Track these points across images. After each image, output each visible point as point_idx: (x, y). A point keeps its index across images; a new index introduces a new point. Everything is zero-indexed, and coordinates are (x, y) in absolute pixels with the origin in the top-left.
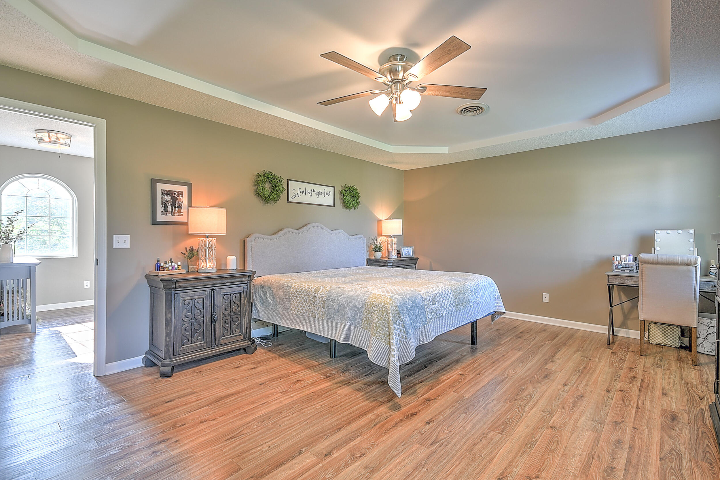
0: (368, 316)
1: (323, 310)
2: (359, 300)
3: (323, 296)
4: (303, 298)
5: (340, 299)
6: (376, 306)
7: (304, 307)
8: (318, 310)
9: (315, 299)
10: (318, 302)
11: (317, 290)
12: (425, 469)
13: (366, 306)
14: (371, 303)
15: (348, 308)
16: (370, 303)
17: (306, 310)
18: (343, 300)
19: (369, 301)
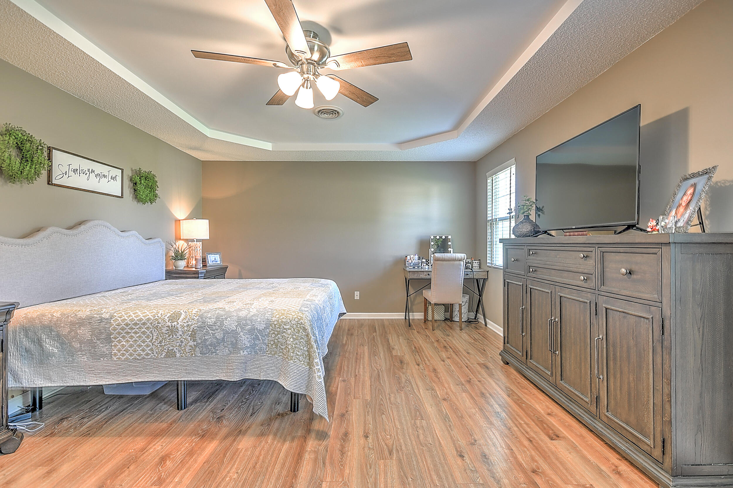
0: (276, 338)
1: (192, 343)
2: (259, 320)
3: (190, 323)
4: (144, 333)
5: (226, 323)
6: (288, 324)
7: (148, 346)
8: (180, 346)
9: (172, 330)
10: (181, 333)
11: (175, 317)
12: (410, 479)
13: (272, 326)
14: (280, 321)
15: (242, 333)
16: (278, 321)
17: (152, 350)
18: (230, 324)
19: (276, 319)
